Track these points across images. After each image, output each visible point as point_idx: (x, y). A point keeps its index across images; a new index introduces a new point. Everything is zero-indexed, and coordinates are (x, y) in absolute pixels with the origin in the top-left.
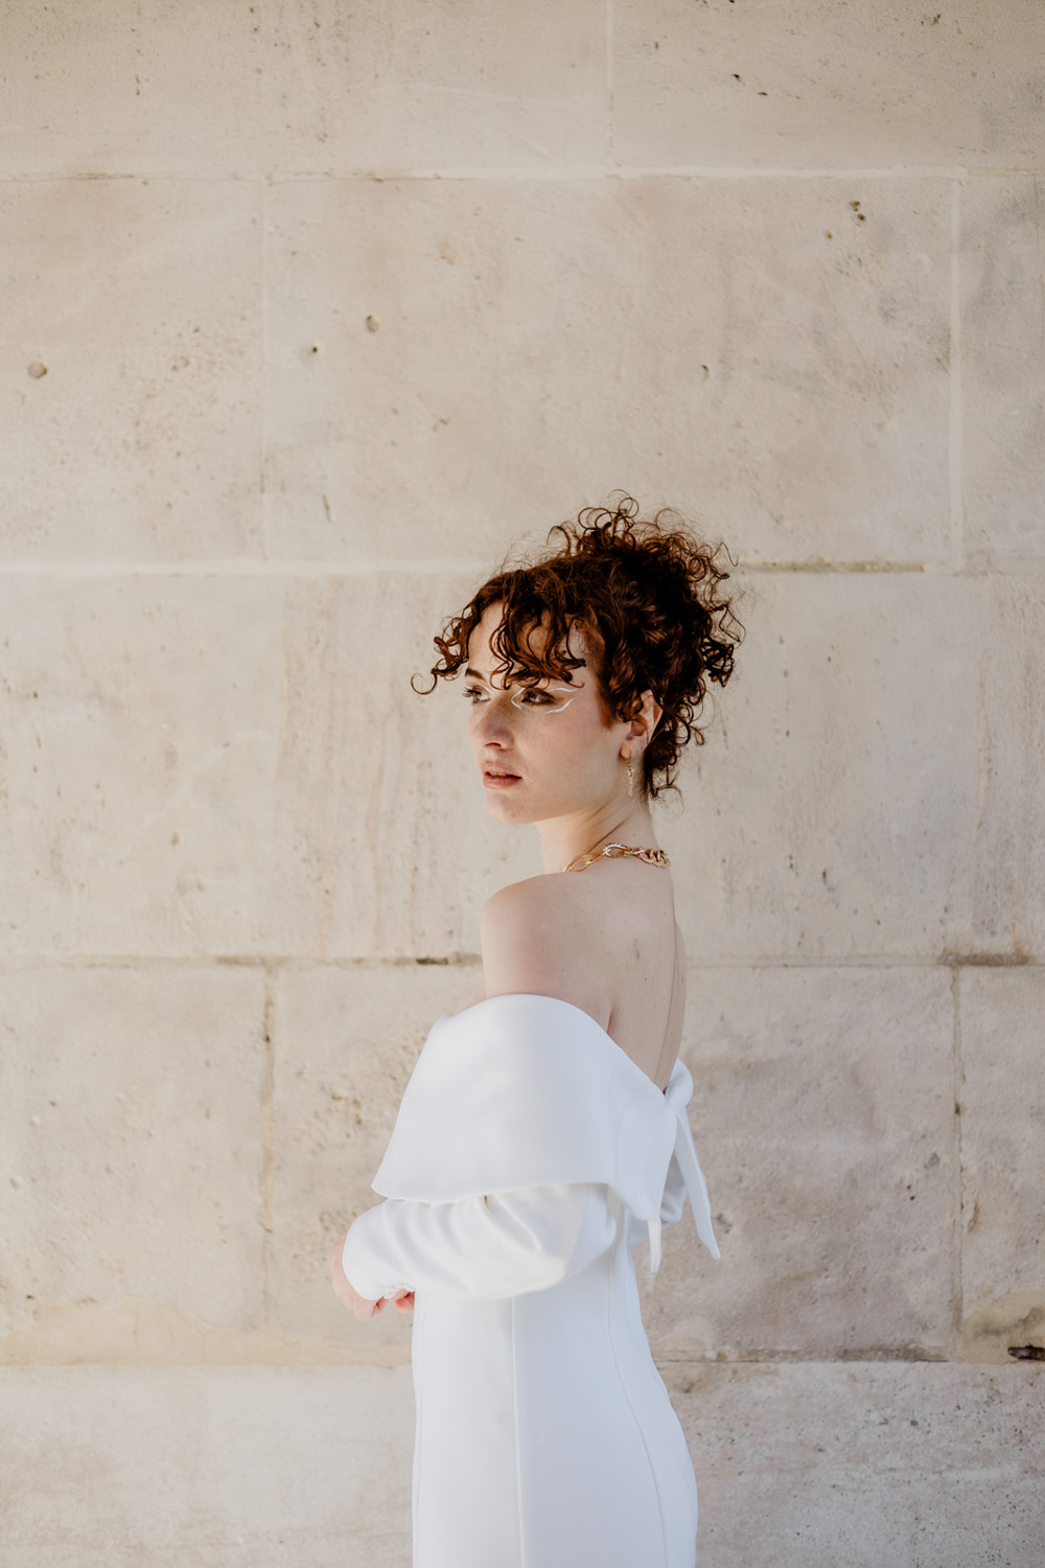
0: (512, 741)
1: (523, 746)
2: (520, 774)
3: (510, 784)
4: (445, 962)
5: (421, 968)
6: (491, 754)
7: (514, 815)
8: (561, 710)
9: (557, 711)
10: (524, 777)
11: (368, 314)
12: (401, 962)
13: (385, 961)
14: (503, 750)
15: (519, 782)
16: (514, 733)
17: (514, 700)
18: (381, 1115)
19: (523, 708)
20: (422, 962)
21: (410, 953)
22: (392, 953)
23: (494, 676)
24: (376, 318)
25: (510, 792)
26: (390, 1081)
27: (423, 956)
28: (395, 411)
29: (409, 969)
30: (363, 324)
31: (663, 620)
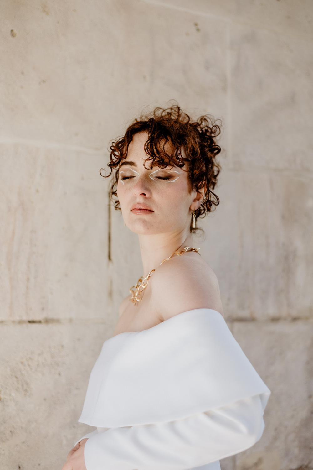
0: (151, 194)
1: (156, 196)
2: (153, 210)
3: (149, 213)
4: (40, 322)
5: (30, 325)
6: (140, 199)
7: (148, 229)
8: (173, 181)
9: (172, 182)
10: (156, 211)
11: (11, 29)
12: (21, 322)
13: (14, 322)
14: (146, 198)
15: (153, 213)
16: (152, 190)
17: (151, 176)
18: (10, 395)
19: (155, 180)
20: (30, 322)
21: (25, 318)
22: (17, 318)
23: (147, 162)
24: (15, 31)
25: (146, 217)
26: (15, 379)
27: (31, 319)
28: (23, 73)
29: (24, 325)
30: (9, 33)
31: (209, 150)
